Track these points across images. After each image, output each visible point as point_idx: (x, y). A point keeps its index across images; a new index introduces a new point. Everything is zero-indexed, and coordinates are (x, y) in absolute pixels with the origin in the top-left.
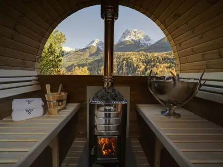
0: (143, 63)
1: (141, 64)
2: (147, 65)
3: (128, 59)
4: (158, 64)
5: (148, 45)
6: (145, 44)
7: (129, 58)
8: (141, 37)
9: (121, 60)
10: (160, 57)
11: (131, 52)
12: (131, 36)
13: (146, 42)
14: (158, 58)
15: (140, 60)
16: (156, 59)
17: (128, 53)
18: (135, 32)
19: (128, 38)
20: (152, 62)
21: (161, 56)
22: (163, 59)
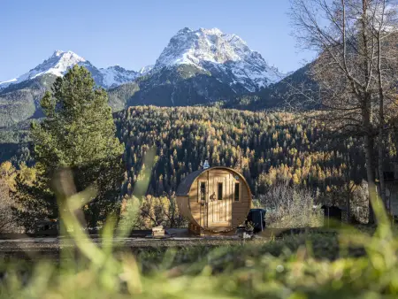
0: (243, 147)
1: (236, 151)
2: (257, 156)
3: (188, 131)
4: (294, 151)
5: (261, 84)
6: (248, 80)
7: (193, 128)
8: (234, 57)
9: (165, 135)
10: (300, 129)
11: (199, 109)
12: (200, 51)
13: (254, 76)
14: (293, 132)
15: (233, 136)
16: (288, 136)
17: (188, 109)
18: (214, 39)
19: (188, 58)
20: (274, 145)
21: (304, 127)
22: (308, 134)
